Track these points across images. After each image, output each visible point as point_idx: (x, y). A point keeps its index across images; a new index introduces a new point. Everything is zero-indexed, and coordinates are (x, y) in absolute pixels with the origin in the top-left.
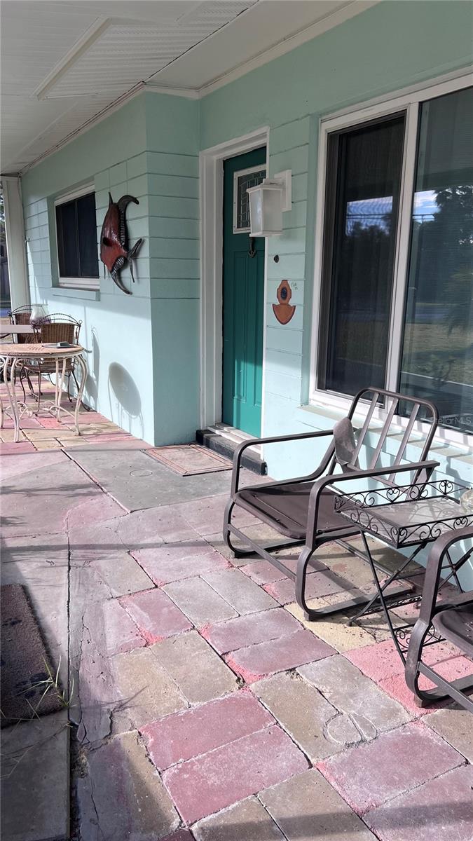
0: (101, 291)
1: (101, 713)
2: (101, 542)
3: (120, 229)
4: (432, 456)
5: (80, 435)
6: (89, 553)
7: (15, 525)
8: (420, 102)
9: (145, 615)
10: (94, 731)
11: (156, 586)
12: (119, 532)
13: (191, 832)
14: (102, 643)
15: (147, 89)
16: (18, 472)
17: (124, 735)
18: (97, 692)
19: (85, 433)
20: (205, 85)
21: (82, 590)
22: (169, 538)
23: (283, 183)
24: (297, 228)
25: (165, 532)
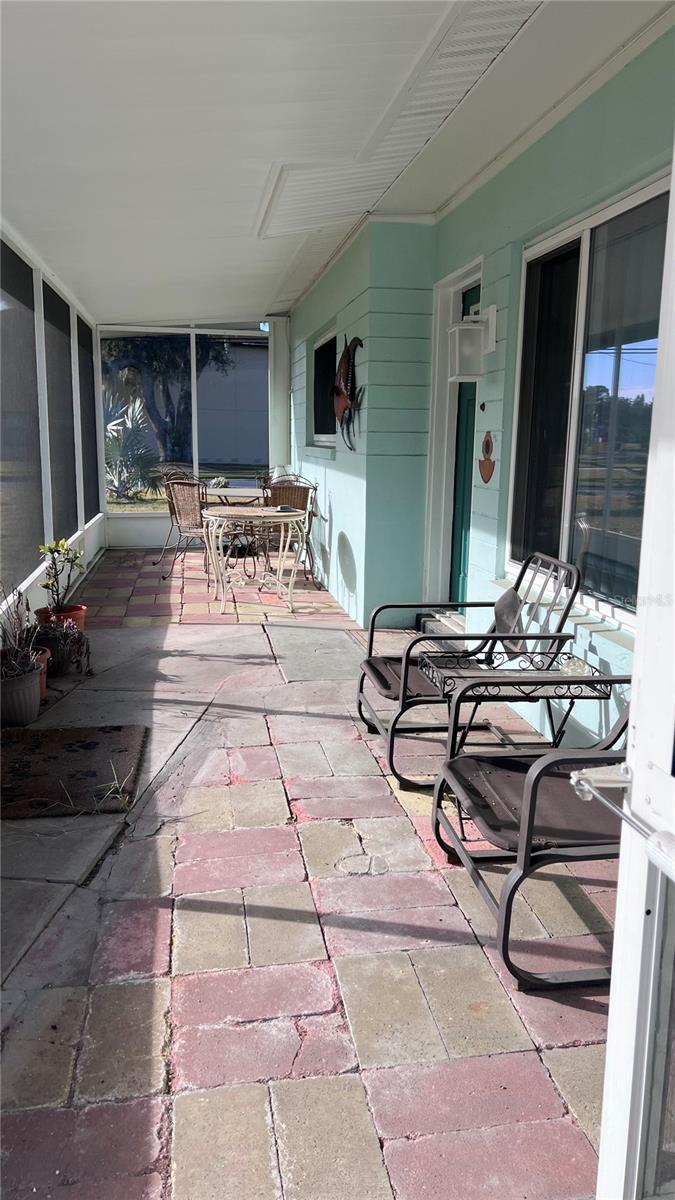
0: (337, 449)
1: (156, 821)
2: (243, 704)
3: (347, 375)
4: (568, 629)
5: (293, 612)
6: (226, 712)
7: (171, 681)
8: (592, 229)
9: (244, 763)
10: (140, 831)
11: (271, 744)
12: (267, 698)
13: (174, 900)
14: (191, 778)
15: (372, 219)
16: (205, 639)
17: (164, 839)
18: (163, 808)
19: (300, 611)
20: (440, 209)
21: (199, 738)
22: (313, 709)
23: (488, 320)
24: (498, 371)
25: (314, 703)
